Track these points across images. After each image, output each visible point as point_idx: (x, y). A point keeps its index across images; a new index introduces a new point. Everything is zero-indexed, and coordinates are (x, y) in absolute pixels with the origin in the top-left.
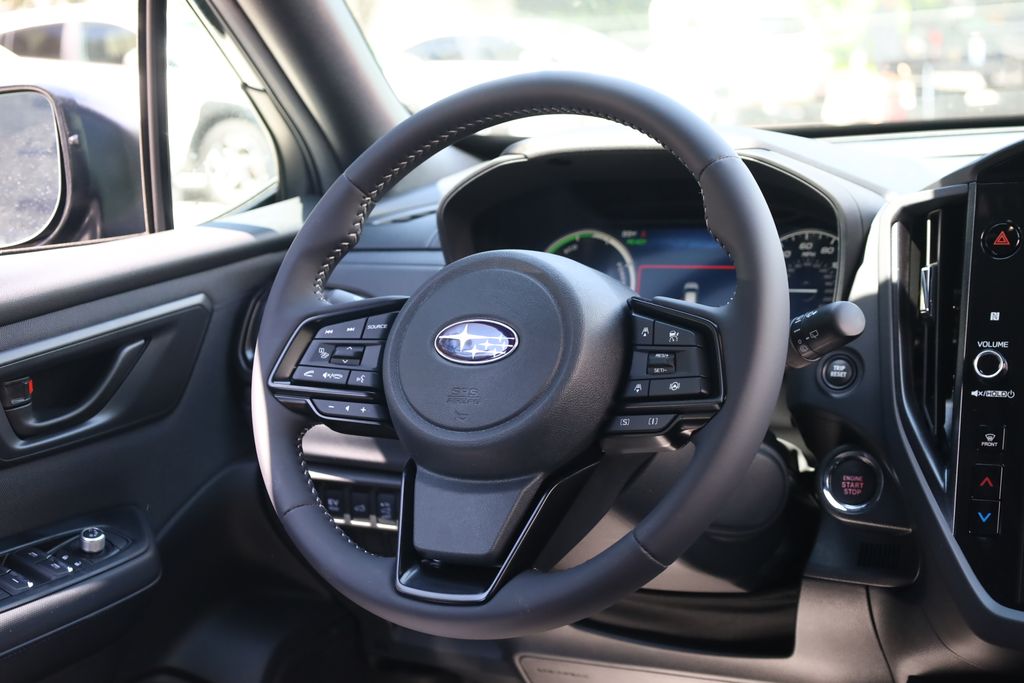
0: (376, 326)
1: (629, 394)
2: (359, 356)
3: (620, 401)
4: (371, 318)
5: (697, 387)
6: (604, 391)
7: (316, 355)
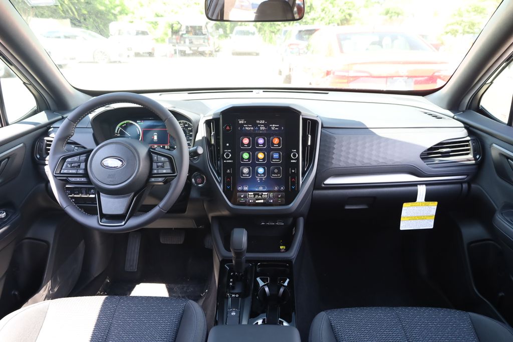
0: (83, 157)
1: (153, 173)
2: (79, 166)
3: (151, 175)
4: (81, 156)
5: (169, 171)
6: (147, 171)
7: (67, 166)
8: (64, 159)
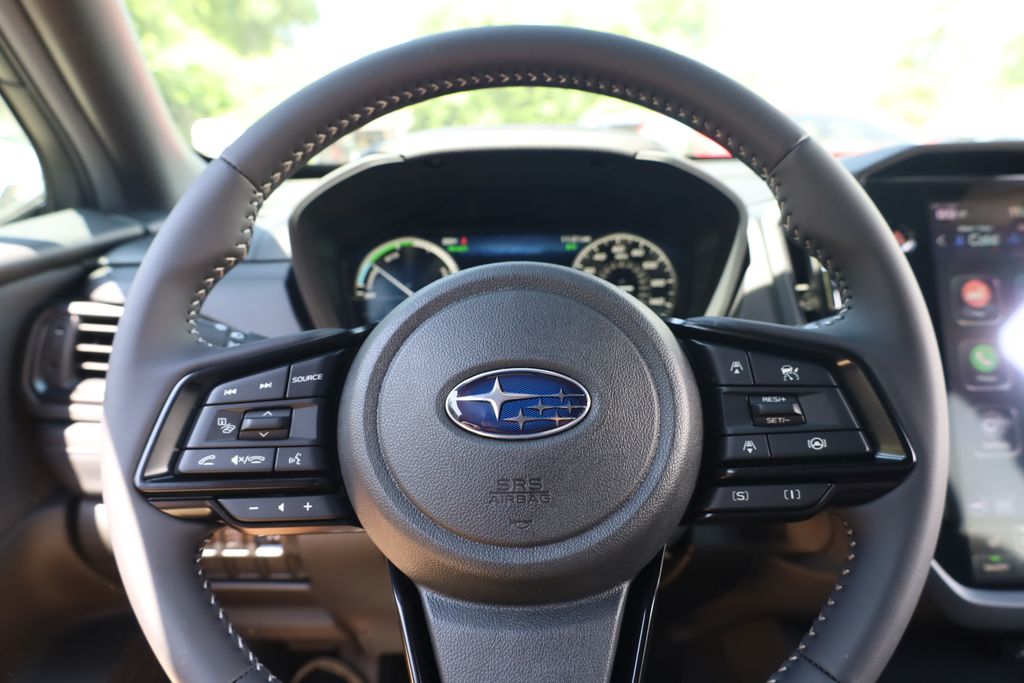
0: (307, 377)
1: (735, 455)
2: (286, 423)
3: (717, 468)
4: (296, 366)
7: (214, 430)
8: (199, 385)
